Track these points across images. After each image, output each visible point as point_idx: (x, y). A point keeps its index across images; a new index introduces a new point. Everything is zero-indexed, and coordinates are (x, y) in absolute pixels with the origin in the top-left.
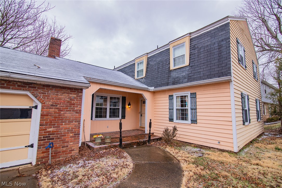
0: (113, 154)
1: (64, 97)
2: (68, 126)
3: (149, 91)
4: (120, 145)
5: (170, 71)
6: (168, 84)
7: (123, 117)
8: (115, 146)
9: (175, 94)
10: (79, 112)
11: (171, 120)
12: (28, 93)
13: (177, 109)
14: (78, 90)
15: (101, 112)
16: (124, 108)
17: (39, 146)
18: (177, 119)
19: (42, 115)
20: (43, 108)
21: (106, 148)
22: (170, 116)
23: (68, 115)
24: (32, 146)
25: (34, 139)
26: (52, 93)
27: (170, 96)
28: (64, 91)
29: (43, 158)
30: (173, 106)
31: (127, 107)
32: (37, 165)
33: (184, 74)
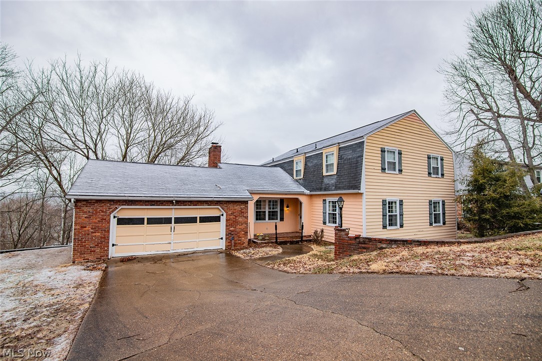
0: (271, 246)
1: (238, 207)
2: (241, 227)
3: (305, 195)
4: (276, 242)
5: (323, 176)
6: (320, 190)
7: (282, 219)
8: (272, 242)
9: (328, 199)
10: (247, 218)
11: (325, 223)
12: (219, 207)
13: (329, 213)
14: (246, 203)
15: (260, 215)
16: (282, 210)
17: (226, 238)
18: (329, 222)
19: (226, 220)
20: (227, 216)
21: (266, 243)
22: (324, 219)
23: (240, 219)
24: (222, 239)
25: (223, 234)
26: (231, 206)
27: (324, 200)
28: (237, 204)
29: (229, 246)
30: (326, 210)
31: (285, 209)
32: (226, 249)
33: (333, 182)
